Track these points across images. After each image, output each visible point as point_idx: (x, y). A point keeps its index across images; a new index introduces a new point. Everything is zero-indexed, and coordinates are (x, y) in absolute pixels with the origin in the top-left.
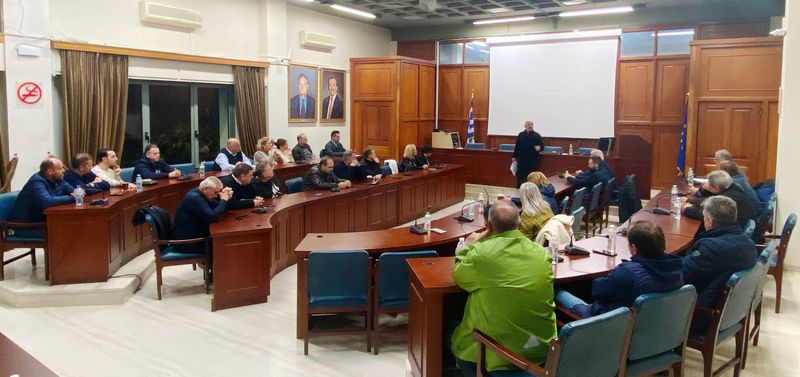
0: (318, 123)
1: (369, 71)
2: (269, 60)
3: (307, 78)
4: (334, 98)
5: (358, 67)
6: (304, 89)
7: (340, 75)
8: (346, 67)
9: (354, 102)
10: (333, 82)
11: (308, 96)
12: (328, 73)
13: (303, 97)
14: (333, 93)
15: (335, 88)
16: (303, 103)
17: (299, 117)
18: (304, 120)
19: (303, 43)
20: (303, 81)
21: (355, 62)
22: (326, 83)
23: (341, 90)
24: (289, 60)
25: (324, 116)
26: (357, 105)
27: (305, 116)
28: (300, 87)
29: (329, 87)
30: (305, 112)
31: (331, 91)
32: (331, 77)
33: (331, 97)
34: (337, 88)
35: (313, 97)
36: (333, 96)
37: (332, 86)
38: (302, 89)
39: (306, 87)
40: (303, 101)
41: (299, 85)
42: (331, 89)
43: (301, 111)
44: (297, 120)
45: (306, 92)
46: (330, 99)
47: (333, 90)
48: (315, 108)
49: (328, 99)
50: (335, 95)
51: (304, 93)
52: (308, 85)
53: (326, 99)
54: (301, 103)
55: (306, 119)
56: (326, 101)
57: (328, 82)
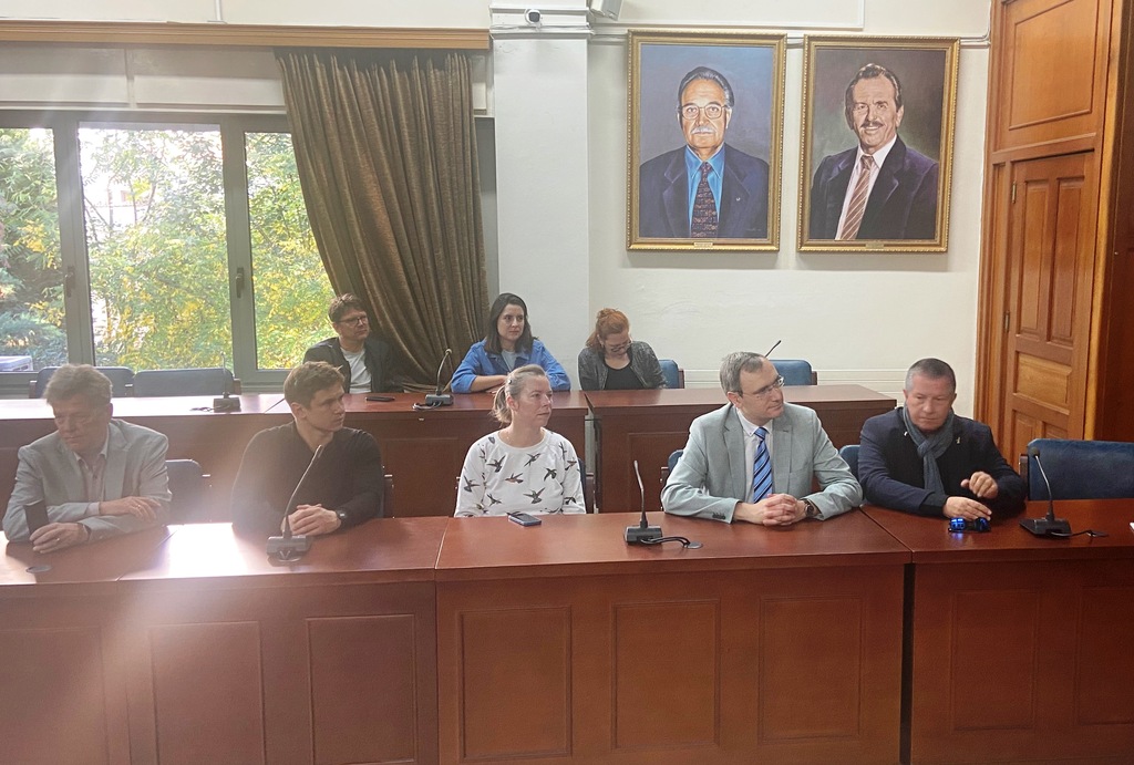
0: (785, 255)
2: (497, 21)
3: (723, 83)
4: (880, 157)
6: (707, 123)
8: (968, 23)
9: (995, 167)
10: (878, 89)
13: (707, 158)
14: (873, 136)
15: (892, 116)
17: (683, 231)
18: (708, 245)
20: (703, 95)
23: (928, 122)
25: (820, 225)
27: (714, 228)
28: (689, 118)
29: (856, 113)
30: (714, 213)
31: (861, 130)
32: (871, 74)
33: (861, 153)
34: (900, 114)
35: (762, 157)
36: (876, 147)
37: (873, 107)
38: (697, 125)
39: (722, 118)
40: (706, 169)
41: (684, 112)
42: (867, 120)
43: (694, 209)
44: (669, 240)
45: (719, 135)
46: (858, 162)
47: (875, 123)
48: (770, 199)
49: (845, 163)
50: (886, 143)
51: (710, 142)
52: (730, 110)
53: (828, 164)
54: (694, 177)
55: (716, 240)
56: (831, 171)
57: (850, 93)
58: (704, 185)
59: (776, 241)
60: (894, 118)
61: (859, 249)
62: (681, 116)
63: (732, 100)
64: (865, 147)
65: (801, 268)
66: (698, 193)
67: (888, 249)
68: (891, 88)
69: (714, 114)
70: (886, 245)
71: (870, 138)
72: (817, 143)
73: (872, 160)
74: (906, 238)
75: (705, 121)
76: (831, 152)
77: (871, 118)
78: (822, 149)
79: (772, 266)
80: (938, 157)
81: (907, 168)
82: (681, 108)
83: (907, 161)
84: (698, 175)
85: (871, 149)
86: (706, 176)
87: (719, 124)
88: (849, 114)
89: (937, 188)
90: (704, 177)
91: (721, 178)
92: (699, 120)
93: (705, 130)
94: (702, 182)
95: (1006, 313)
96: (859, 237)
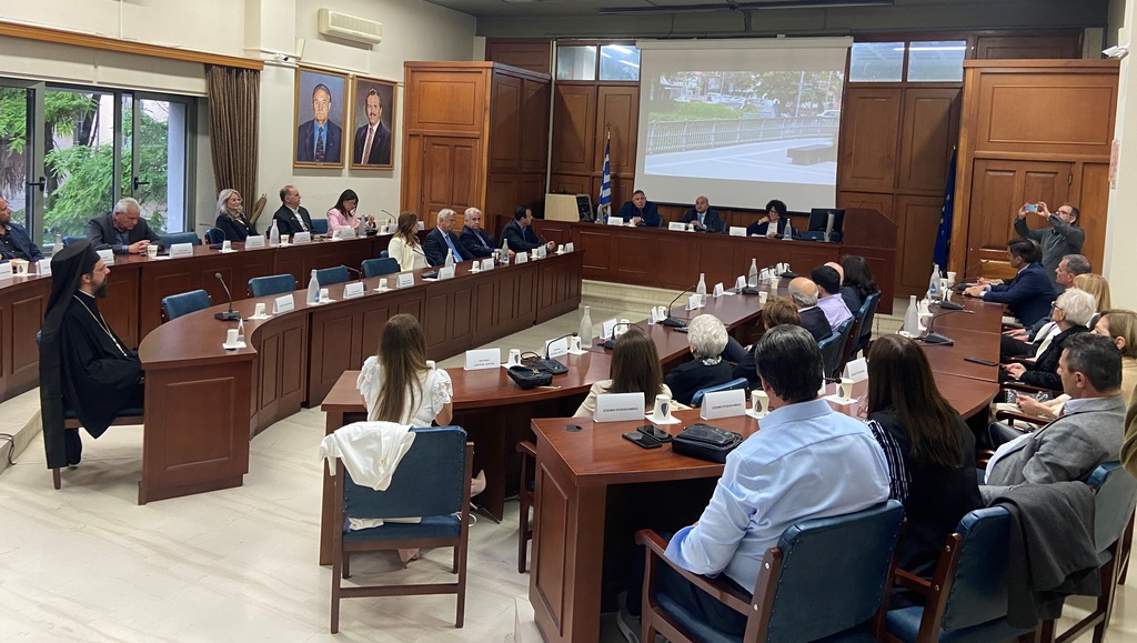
0: (346, 170)
1: (437, 84)
2: (263, 57)
3: (327, 91)
4: (375, 128)
5: (418, 77)
6: (322, 109)
7: (386, 89)
8: (397, 76)
9: (410, 136)
10: (374, 100)
11: (329, 123)
12: (366, 85)
13: (321, 125)
14: (372, 121)
15: (378, 111)
16: (321, 134)
17: (311, 158)
19: (324, 31)
20: (321, 96)
21: (412, 69)
22: (361, 103)
24: (298, 59)
25: (357, 158)
26: (415, 143)
27: (323, 158)
28: (316, 106)
29: (368, 109)
30: (323, 150)
31: (369, 117)
32: (373, 93)
33: (369, 126)
34: (381, 111)
35: (339, 126)
36: (374, 124)
37: (373, 107)
38: (319, 110)
39: (327, 107)
40: (321, 130)
41: (314, 103)
43: (316, 148)
44: (308, 163)
45: (326, 115)
46: (368, 131)
47: (374, 114)
48: (342, 145)
49: (365, 130)
50: (376, 123)
51: (323, 118)
52: (330, 105)
53: (360, 129)
54: (317, 133)
55: (324, 163)
56: (360, 134)
57: (366, 101)
58: (320, 137)
59: (343, 165)
60: (379, 113)
62: (314, 105)
63: (330, 99)
65: (350, 177)
66: (318, 141)
68: (377, 100)
69: (324, 105)
73: (372, 130)
76: (361, 126)
77: (372, 112)
79: (340, 175)
81: (382, 134)
82: (313, 101)
83: (383, 131)
85: (372, 125)
87: (326, 110)
88: (366, 109)
89: (390, 142)
91: (326, 134)
92: (319, 108)
93: (321, 112)
95: (422, 195)
96: (369, 162)
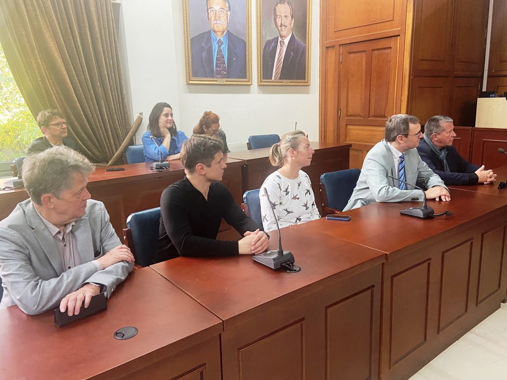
0: (254, 86)
4: (287, 41)
9: (326, 48)
10: (284, 10)
11: (229, 35)
13: (220, 37)
14: (283, 33)
15: (289, 22)
16: (220, 47)
17: (211, 74)
18: (223, 81)
23: (302, 26)
25: (266, 73)
26: (332, 54)
27: (225, 73)
28: (211, 15)
29: (277, 20)
30: (224, 65)
31: (280, 28)
32: (282, 2)
33: (280, 39)
34: (293, 22)
35: (243, 38)
36: (285, 37)
37: (283, 17)
38: (215, 20)
39: (226, 16)
40: (220, 43)
41: (209, 12)
42: (281, 24)
43: (216, 63)
44: (206, 79)
45: (225, 25)
46: (279, 44)
47: (285, 26)
48: (247, 59)
49: (274, 43)
50: (288, 36)
51: (221, 29)
52: (229, 13)
53: (269, 43)
54: (215, 46)
55: (226, 79)
56: (269, 47)
57: (275, 9)
58: (220, 51)
59: (250, 80)
60: (291, 23)
61: (281, 84)
62: (208, 14)
63: (229, 7)
64: (281, 37)
65: (259, 93)
66: (217, 55)
67: (291, 84)
68: (289, 10)
69: (223, 14)
70: (290, 82)
71: (283, 32)
72: (264, 33)
73: (284, 43)
74: (297, 79)
75: (219, 17)
76: (269, 38)
77: (283, 23)
78: (266, 36)
79: (248, 92)
80: (305, 43)
81: (295, 48)
82: (208, 9)
83: (296, 44)
84: (217, 46)
85: (283, 38)
86: (220, 46)
87: (225, 19)
88: (275, 20)
89: (305, 56)
90: (219, 47)
91: (227, 48)
92: (216, 17)
93: (219, 22)
94: (219, 49)
95: (339, 109)
96: (280, 78)
